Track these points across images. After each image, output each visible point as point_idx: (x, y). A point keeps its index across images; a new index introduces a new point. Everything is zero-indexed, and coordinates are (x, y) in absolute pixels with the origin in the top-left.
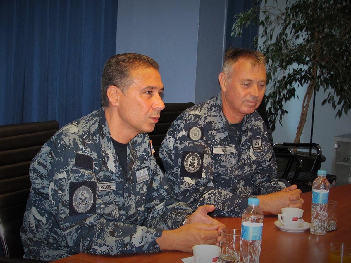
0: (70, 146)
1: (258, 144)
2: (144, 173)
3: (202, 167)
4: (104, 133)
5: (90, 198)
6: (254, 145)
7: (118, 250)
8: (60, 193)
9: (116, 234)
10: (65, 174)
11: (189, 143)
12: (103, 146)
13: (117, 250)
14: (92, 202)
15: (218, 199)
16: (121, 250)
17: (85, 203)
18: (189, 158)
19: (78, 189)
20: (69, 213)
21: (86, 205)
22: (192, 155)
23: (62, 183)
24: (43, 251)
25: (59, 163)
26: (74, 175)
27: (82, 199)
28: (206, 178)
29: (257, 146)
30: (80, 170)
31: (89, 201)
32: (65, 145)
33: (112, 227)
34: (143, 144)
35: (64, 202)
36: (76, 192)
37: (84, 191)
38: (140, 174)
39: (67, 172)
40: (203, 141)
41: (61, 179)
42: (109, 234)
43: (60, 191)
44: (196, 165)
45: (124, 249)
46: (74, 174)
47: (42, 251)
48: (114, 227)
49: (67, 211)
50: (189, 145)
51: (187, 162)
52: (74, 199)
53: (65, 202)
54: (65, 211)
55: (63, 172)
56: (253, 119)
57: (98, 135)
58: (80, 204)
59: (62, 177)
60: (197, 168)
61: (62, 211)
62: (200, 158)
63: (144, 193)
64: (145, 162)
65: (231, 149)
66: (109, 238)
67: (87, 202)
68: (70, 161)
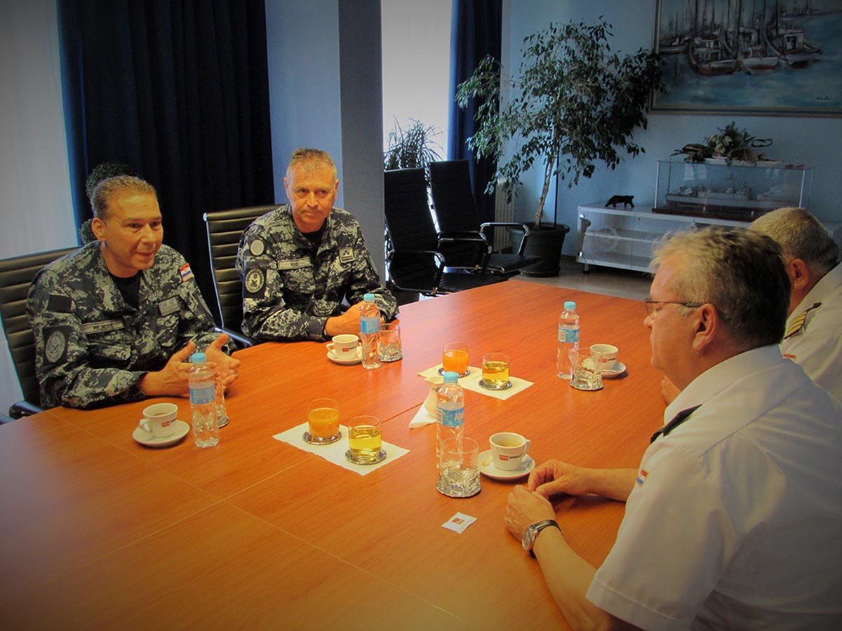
0: (46, 286)
1: (348, 253)
2: (171, 303)
4: (99, 266)
6: (341, 255)
11: (251, 259)
12: (98, 281)
15: (283, 323)
18: (251, 275)
20: (43, 363)
21: (57, 353)
27: (54, 346)
28: (270, 296)
29: (346, 255)
34: (170, 271)
36: (50, 338)
37: (57, 338)
38: (166, 305)
39: (42, 316)
40: (266, 255)
50: (251, 261)
51: (248, 280)
52: (47, 346)
56: (342, 224)
57: (92, 270)
58: (51, 353)
60: (259, 287)
62: (263, 275)
63: (172, 326)
64: (172, 290)
65: (306, 262)
68: (44, 304)
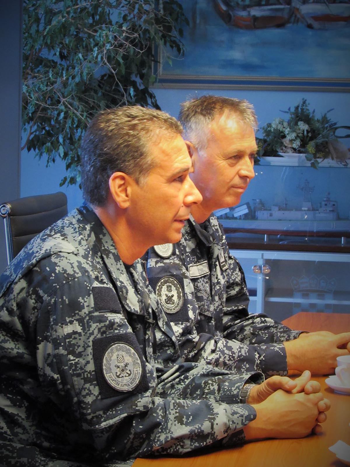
0: (76, 274)
3: (186, 302)
4: (106, 248)
5: (135, 363)
7: (194, 446)
8: (72, 360)
9: (185, 420)
10: (77, 324)
11: (156, 263)
12: (112, 269)
13: (192, 445)
14: (140, 370)
15: (230, 360)
16: (198, 445)
17: (127, 373)
18: (162, 288)
19: (109, 350)
20: (100, 394)
21: (130, 377)
22: (166, 282)
23: (72, 341)
24: (43, 463)
25: (61, 306)
26: (97, 326)
27: (120, 367)
28: (195, 319)
29: (222, 260)
30: (105, 315)
31: (135, 369)
32: (65, 275)
33: (176, 409)
35: (87, 375)
36: (106, 354)
37: (120, 353)
39: (81, 321)
40: (175, 256)
41: (69, 336)
42: (175, 421)
43: (71, 356)
44: (175, 298)
45: (202, 444)
46: (98, 324)
47: (40, 463)
48: (179, 409)
49: (96, 391)
50: (157, 266)
51: (161, 295)
52: (104, 367)
53: (89, 375)
54: (90, 391)
55: (71, 322)
57: (98, 253)
58: (118, 377)
59: (72, 331)
60: (178, 304)
61: (87, 391)
62: (178, 286)
65: (204, 267)
66: (176, 428)
67: (130, 370)
68: (83, 301)
